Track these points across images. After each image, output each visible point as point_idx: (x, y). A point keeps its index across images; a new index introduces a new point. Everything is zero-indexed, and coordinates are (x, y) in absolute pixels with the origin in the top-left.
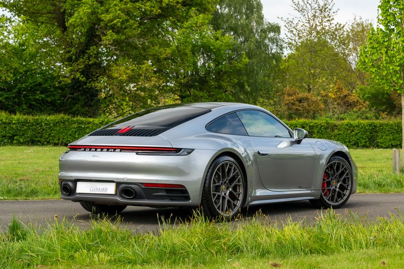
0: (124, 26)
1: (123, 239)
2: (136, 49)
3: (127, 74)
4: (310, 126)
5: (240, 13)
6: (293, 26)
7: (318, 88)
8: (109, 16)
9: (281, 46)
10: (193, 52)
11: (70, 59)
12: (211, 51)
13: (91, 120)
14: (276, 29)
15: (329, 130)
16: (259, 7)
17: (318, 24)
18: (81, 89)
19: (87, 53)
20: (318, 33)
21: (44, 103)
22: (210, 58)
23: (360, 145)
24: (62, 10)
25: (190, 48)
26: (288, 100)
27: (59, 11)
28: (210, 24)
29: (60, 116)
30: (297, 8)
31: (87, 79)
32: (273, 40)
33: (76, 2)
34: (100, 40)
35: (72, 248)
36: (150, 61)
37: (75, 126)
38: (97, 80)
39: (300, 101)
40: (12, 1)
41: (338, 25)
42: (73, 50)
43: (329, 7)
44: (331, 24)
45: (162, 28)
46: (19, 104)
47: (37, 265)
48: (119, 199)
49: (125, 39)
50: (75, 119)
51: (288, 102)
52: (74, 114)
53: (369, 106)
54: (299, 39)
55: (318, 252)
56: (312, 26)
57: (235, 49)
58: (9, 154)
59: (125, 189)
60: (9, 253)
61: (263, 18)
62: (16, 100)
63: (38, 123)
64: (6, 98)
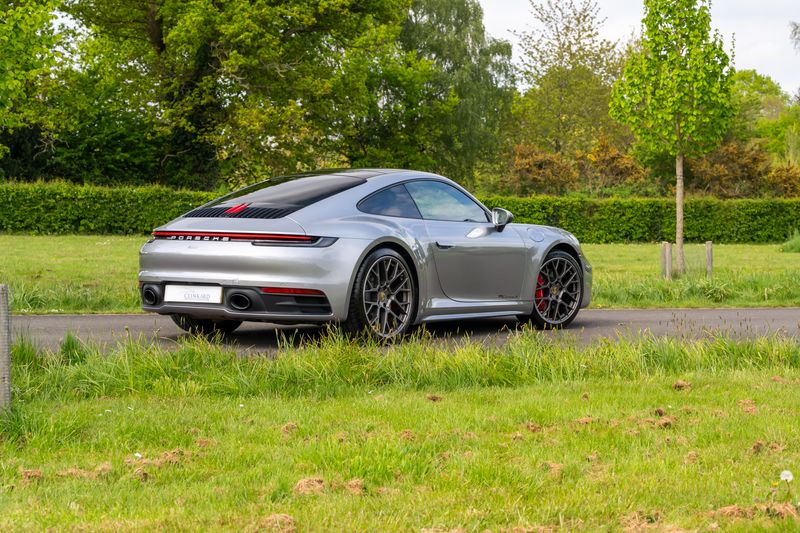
0: (256, 44)
1: (224, 363)
2: (277, 80)
3: (261, 121)
4: (554, 207)
5: (447, 23)
6: (533, 44)
7: (572, 146)
8: (233, 27)
9: (513, 76)
10: (370, 87)
11: (170, 97)
12: (398, 84)
13: (204, 194)
14: (504, 49)
15: (585, 214)
16: (478, 12)
17: (573, 41)
18: (188, 144)
19: (197, 87)
20: (572, 55)
21: (128, 167)
22: (397, 96)
23: (634, 237)
24: (157, 18)
25: (364, 79)
26: (521, 165)
27: (153, 18)
28: (398, 40)
29: (154, 188)
30: (540, 16)
31: (198, 127)
32: (500, 68)
33: (179, 4)
34: (219, 66)
35: (151, 374)
36: (298, 101)
37: (178, 203)
38: (214, 130)
39: (540, 167)
40: (77, 2)
41: (605, 44)
42: (175, 82)
43: (592, 14)
44: (593, 41)
45: (320, 47)
46: (89, 169)
47: (99, 396)
48: (227, 310)
49: (258, 65)
50: (178, 193)
51: (519, 168)
52: (177, 185)
53: (650, 175)
54: (542, 65)
55: (501, 384)
56: (564, 44)
57: (439, 82)
58: (71, 248)
59: (236, 297)
60: (61, 380)
61: (483, 31)
62: (84, 161)
63: (118, 199)
64: (69, 159)
